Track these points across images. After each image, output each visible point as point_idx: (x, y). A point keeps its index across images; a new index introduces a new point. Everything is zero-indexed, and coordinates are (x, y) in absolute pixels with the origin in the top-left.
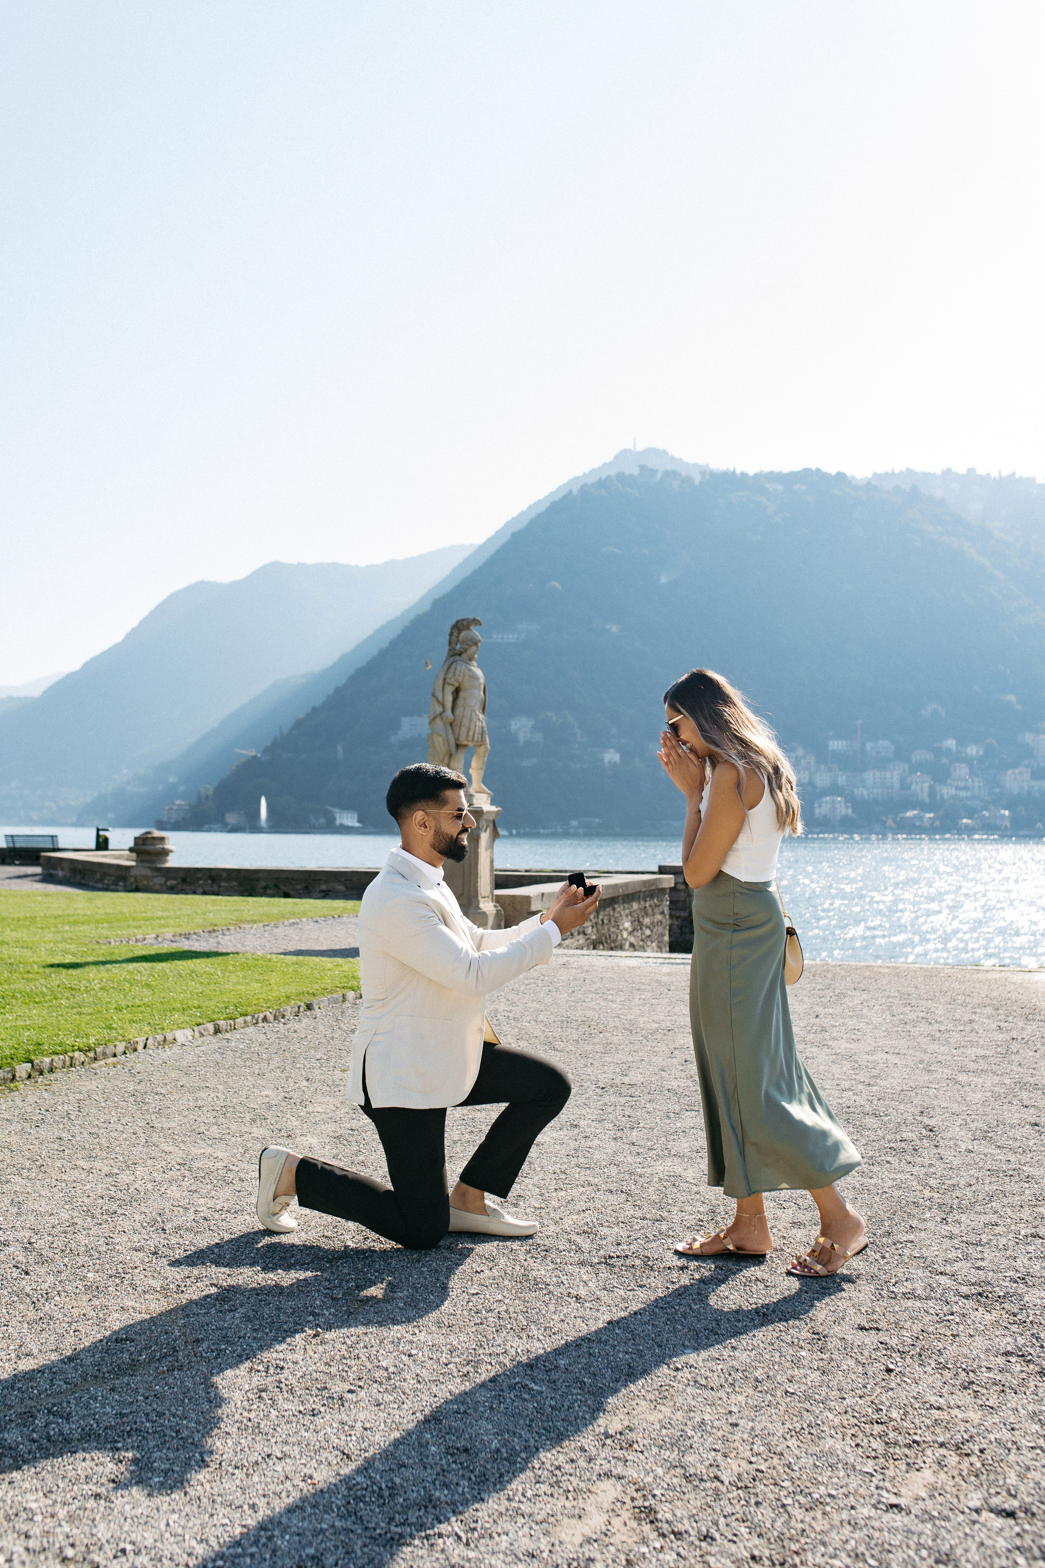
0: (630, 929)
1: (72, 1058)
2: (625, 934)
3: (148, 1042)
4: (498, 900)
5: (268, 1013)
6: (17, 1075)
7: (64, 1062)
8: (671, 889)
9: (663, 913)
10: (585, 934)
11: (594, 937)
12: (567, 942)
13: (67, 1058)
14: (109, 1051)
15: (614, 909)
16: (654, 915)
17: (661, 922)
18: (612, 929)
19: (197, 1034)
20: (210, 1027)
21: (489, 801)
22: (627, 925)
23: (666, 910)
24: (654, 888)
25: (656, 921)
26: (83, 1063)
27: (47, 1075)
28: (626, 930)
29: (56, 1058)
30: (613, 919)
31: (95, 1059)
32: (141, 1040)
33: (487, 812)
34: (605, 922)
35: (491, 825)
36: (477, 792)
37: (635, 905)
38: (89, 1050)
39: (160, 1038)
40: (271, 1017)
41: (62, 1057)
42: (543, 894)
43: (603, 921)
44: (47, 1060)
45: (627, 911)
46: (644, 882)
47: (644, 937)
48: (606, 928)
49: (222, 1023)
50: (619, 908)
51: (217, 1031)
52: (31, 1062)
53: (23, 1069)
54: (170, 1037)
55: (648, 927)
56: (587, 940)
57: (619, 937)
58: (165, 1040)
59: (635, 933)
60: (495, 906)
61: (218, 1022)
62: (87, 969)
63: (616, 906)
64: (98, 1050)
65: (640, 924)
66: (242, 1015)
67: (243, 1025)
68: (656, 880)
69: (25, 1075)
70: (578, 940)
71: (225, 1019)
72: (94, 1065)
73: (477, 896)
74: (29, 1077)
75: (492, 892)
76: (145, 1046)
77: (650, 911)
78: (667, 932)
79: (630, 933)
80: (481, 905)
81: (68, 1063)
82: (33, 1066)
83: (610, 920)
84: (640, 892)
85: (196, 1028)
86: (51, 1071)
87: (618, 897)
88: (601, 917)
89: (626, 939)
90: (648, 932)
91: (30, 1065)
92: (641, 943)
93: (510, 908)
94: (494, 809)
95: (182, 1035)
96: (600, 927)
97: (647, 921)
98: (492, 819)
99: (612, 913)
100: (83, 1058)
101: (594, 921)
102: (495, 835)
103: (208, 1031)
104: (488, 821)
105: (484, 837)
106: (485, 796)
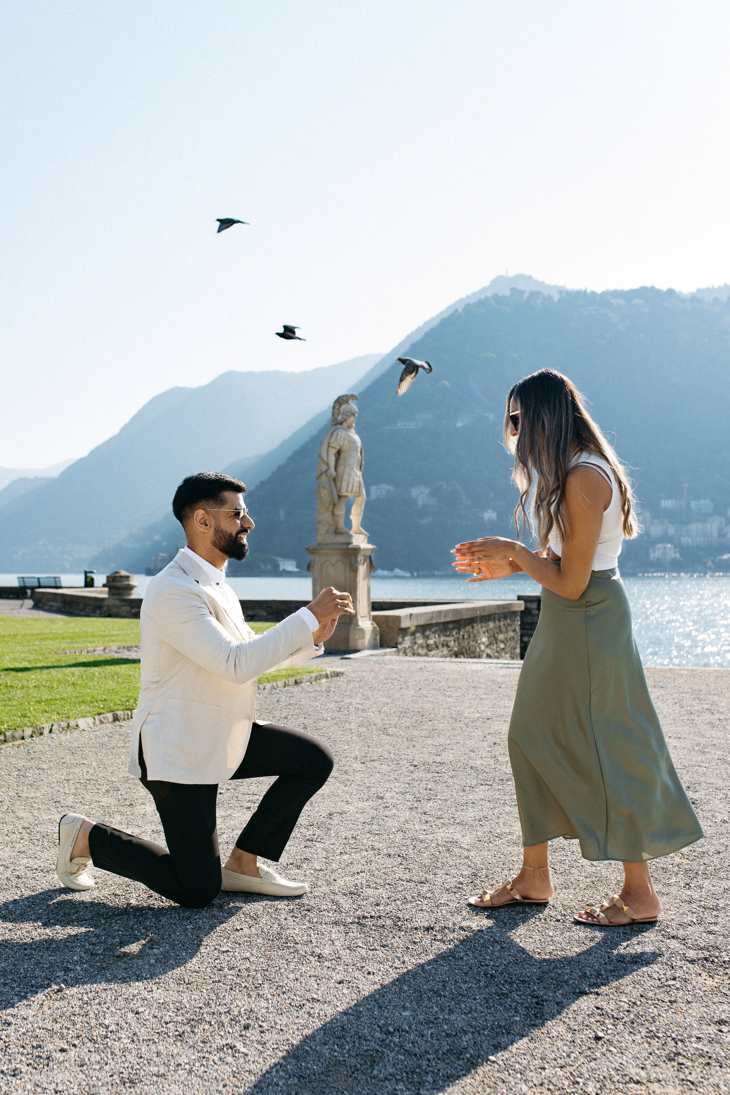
0: (487, 643)
2: (482, 647)
4: (374, 619)
9: (515, 631)
11: (456, 649)
12: (432, 652)
15: (473, 627)
16: (506, 632)
17: (514, 637)
18: (471, 643)
19: (97, 722)
20: (110, 716)
21: (366, 541)
22: (484, 640)
23: (517, 629)
25: (509, 637)
28: (483, 643)
30: (471, 635)
33: (364, 549)
34: (466, 637)
35: (368, 560)
36: (356, 533)
37: (491, 624)
42: (411, 615)
43: (463, 636)
45: (484, 629)
47: (498, 649)
48: (466, 641)
49: (120, 713)
50: (477, 626)
51: (116, 719)
60: (372, 624)
61: (117, 712)
63: (475, 625)
71: (123, 710)
75: (369, 613)
80: (360, 623)
83: (469, 636)
84: (497, 613)
85: (96, 717)
87: (476, 618)
88: (461, 633)
89: (483, 652)
90: (502, 646)
93: (384, 624)
94: (370, 546)
96: (460, 641)
97: (501, 637)
98: (368, 554)
101: (456, 636)
102: (372, 567)
103: (107, 719)
104: (365, 556)
105: (362, 569)
106: (362, 537)
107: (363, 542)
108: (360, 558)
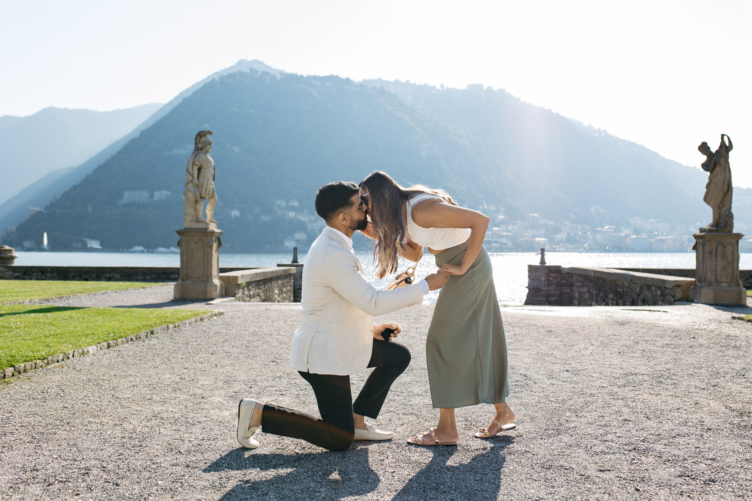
0: (278, 294)
1: (35, 363)
2: (276, 296)
3: (75, 353)
4: (221, 278)
5: (133, 337)
6: (7, 374)
7: (32, 366)
8: (294, 274)
9: (291, 286)
10: (260, 296)
11: (263, 298)
12: (252, 300)
13: (33, 364)
14: (55, 359)
15: (271, 284)
16: (287, 287)
17: (290, 290)
18: (271, 294)
19: (99, 348)
20: (105, 344)
22: (277, 291)
23: (292, 284)
24: (287, 273)
25: (288, 289)
26: (41, 366)
27: (23, 374)
28: (276, 294)
29: (27, 363)
30: (271, 288)
31: (48, 364)
32: (71, 352)
33: (217, 233)
34: (268, 290)
35: (218, 240)
36: (210, 222)
37: (280, 282)
38: (44, 359)
39: (81, 351)
40: (134, 339)
41: (30, 363)
42: (243, 275)
43: (267, 289)
44: (22, 365)
45: (277, 285)
46: (284, 270)
47: (283, 298)
48: (268, 293)
49: (111, 342)
50: (273, 283)
51: (109, 346)
52: (13, 366)
53: (9, 371)
54: (85, 351)
55: (285, 293)
56: (260, 299)
57: (274, 298)
58: (83, 352)
59: (280, 296)
60: (220, 282)
61: (109, 341)
62: (6, 317)
63: (272, 282)
64: (50, 358)
65: (282, 291)
66: (120, 337)
67: (121, 343)
68: (289, 269)
69: (10, 375)
70: (257, 299)
72: (48, 367)
73: (212, 276)
74: (13, 375)
75: (218, 275)
76: (73, 356)
77: (286, 285)
78: (292, 296)
79: (278, 296)
80: (214, 281)
81: (34, 366)
82: (15, 369)
83: (270, 289)
84: (282, 275)
85: (98, 345)
86: (25, 371)
87: (273, 278)
88: (266, 287)
89: (276, 299)
90: (285, 295)
91: (13, 368)
92: (282, 301)
93: (227, 282)
94: (219, 231)
95: (92, 349)
96: (266, 292)
97: (284, 290)
98: (218, 236)
99: (270, 285)
100: (41, 364)
101: (263, 289)
102: (220, 244)
103: (104, 346)
104: (216, 237)
105: (215, 245)
106: (214, 224)
107: (215, 228)
108: (214, 238)
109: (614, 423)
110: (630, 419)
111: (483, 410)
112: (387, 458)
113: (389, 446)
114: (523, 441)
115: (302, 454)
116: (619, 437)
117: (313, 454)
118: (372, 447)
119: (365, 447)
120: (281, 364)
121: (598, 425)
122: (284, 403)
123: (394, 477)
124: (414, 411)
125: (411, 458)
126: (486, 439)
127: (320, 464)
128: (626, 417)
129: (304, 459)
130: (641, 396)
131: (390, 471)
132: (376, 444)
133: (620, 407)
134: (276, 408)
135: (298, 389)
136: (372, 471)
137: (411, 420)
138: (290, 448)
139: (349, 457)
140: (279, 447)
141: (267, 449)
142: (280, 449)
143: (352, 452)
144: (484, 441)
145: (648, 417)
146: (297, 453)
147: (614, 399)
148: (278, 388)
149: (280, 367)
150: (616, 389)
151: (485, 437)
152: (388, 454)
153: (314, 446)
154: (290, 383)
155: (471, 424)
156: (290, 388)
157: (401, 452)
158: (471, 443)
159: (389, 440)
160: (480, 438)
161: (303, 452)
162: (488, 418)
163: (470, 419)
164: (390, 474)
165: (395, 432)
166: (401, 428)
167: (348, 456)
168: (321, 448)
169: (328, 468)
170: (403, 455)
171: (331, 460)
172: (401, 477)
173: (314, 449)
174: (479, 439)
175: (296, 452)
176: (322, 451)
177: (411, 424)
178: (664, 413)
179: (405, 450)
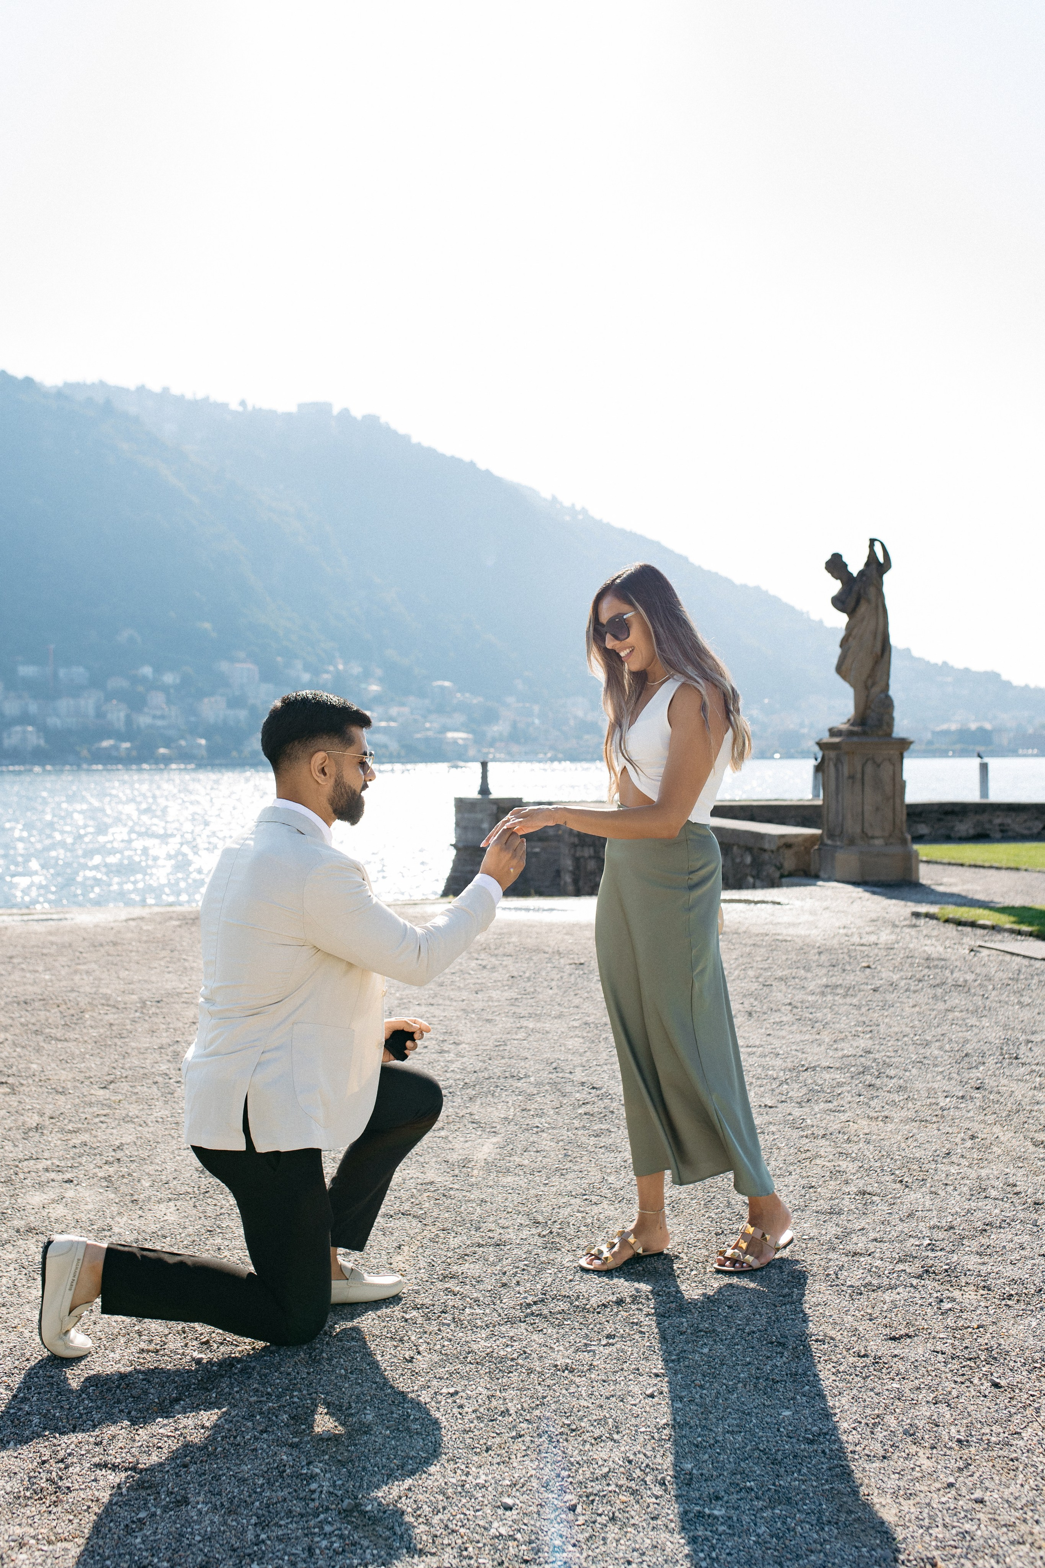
109: (843, 1202)
110: (869, 1189)
111: (554, 1189)
112: (419, 1353)
113: (407, 1316)
114: (688, 1270)
115: (210, 1362)
116: (876, 1240)
117: (239, 1360)
118: (367, 1322)
119: (350, 1324)
120: (22, 1089)
121: (817, 1212)
122: (87, 1207)
123: (461, 1407)
124: (406, 1207)
125: (475, 1347)
126: (608, 1273)
127: (269, 1390)
128: (861, 1183)
129: (222, 1376)
130: (856, 1126)
131: (445, 1390)
132: (371, 1314)
133: (831, 1157)
134: (138, 1255)
135: (98, 1160)
136: (403, 1394)
137: (412, 1232)
138: (171, 1346)
139: (330, 1359)
140: (143, 1345)
141: (117, 1356)
142: (148, 1351)
143: (328, 1343)
144: (606, 1279)
145: (901, 1181)
146: (198, 1362)
147: (807, 1137)
148: (49, 1162)
149: (24, 1097)
150: (797, 1112)
151: (605, 1268)
152: (413, 1338)
153: (230, 1337)
154: (71, 1143)
155: (551, 1232)
156: (79, 1160)
157: (439, 1330)
158: (582, 1288)
159: (395, 1299)
160: (593, 1271)
161: (210, 1355)
162: (579, 1211)
163: (540, 1219)
164: (449, 1401)
165: (393, 1271)
166: (399, 1258)
167: (324, 1355)
168: (248, 1340)
169: (296, 1400)
170: (450, 1340)
171: (289, 1374)
172: (480, 1406)
173: (232, 1344)
174: (593, 1276)
175: (193, 1359)
176: (253, 1349)
177: (418, 1243)
178: (927, 1166)
179: (449, 1325)
